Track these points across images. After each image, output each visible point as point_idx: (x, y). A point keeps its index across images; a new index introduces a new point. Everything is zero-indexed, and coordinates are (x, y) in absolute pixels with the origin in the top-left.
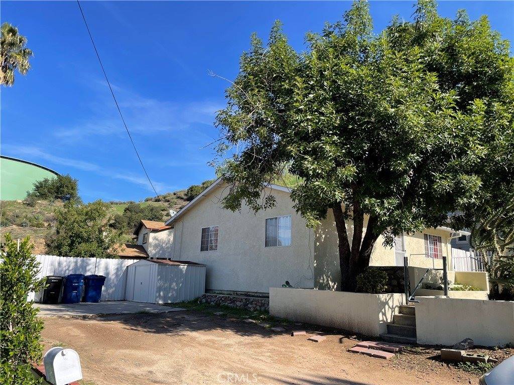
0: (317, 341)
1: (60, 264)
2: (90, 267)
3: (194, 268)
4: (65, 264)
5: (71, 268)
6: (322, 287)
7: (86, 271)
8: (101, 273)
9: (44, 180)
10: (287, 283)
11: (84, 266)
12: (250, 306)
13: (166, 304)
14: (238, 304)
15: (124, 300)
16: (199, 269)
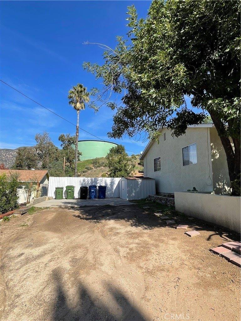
0: (190, 236)
1: (84, 180)
2: (99, 181)
3: (148, 181)
4: (86, 181)
5: (89, 182)
6: (219, 192)
7: (97, 183)
8: (103, 185)
9: (112, 148)
10: (194, 188)
11: (96, 181)
12: (168, 203)
13: (129, 201)
14: (163, 201)
15: (119, 198)
16: (150, 181)
